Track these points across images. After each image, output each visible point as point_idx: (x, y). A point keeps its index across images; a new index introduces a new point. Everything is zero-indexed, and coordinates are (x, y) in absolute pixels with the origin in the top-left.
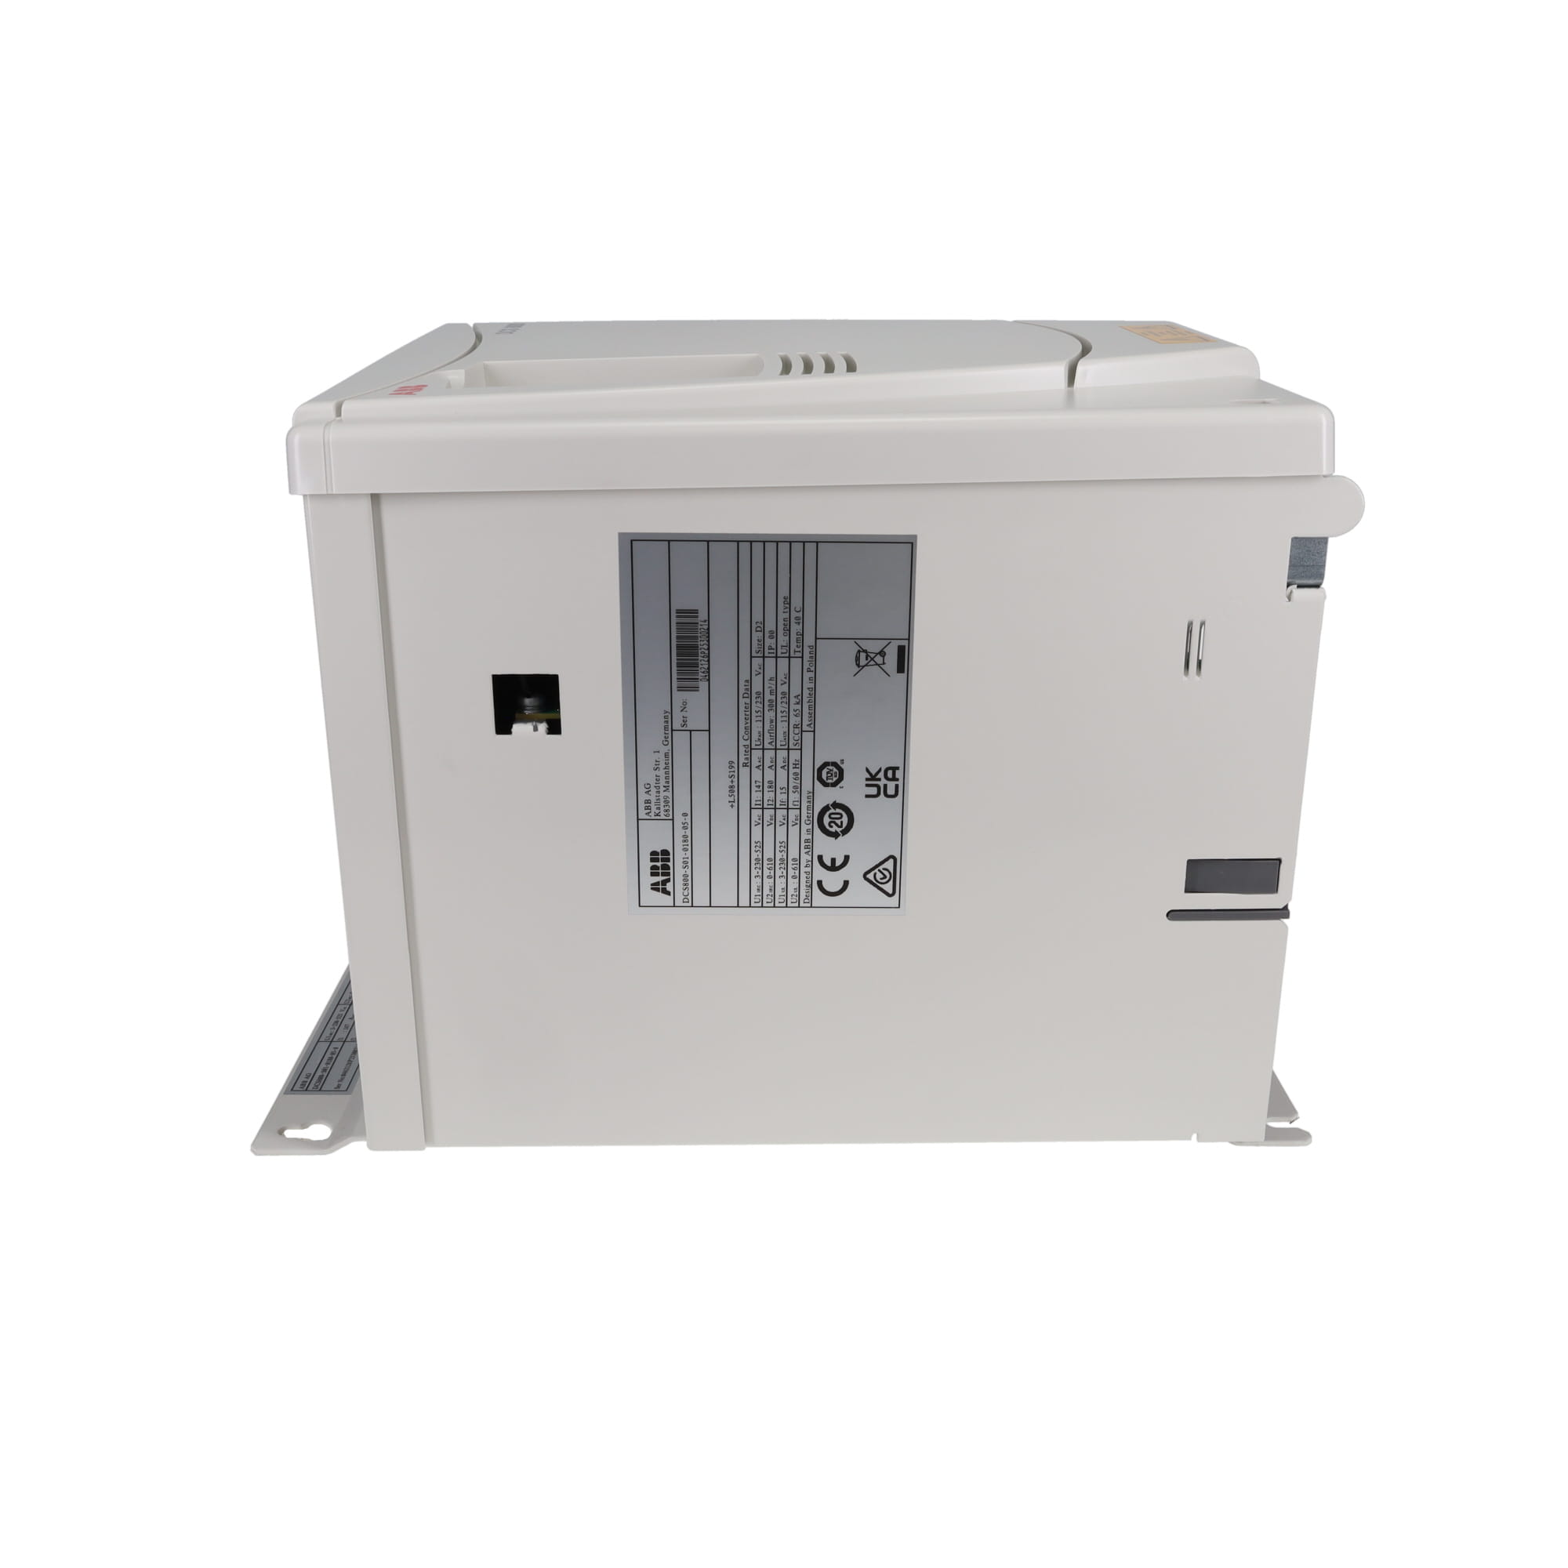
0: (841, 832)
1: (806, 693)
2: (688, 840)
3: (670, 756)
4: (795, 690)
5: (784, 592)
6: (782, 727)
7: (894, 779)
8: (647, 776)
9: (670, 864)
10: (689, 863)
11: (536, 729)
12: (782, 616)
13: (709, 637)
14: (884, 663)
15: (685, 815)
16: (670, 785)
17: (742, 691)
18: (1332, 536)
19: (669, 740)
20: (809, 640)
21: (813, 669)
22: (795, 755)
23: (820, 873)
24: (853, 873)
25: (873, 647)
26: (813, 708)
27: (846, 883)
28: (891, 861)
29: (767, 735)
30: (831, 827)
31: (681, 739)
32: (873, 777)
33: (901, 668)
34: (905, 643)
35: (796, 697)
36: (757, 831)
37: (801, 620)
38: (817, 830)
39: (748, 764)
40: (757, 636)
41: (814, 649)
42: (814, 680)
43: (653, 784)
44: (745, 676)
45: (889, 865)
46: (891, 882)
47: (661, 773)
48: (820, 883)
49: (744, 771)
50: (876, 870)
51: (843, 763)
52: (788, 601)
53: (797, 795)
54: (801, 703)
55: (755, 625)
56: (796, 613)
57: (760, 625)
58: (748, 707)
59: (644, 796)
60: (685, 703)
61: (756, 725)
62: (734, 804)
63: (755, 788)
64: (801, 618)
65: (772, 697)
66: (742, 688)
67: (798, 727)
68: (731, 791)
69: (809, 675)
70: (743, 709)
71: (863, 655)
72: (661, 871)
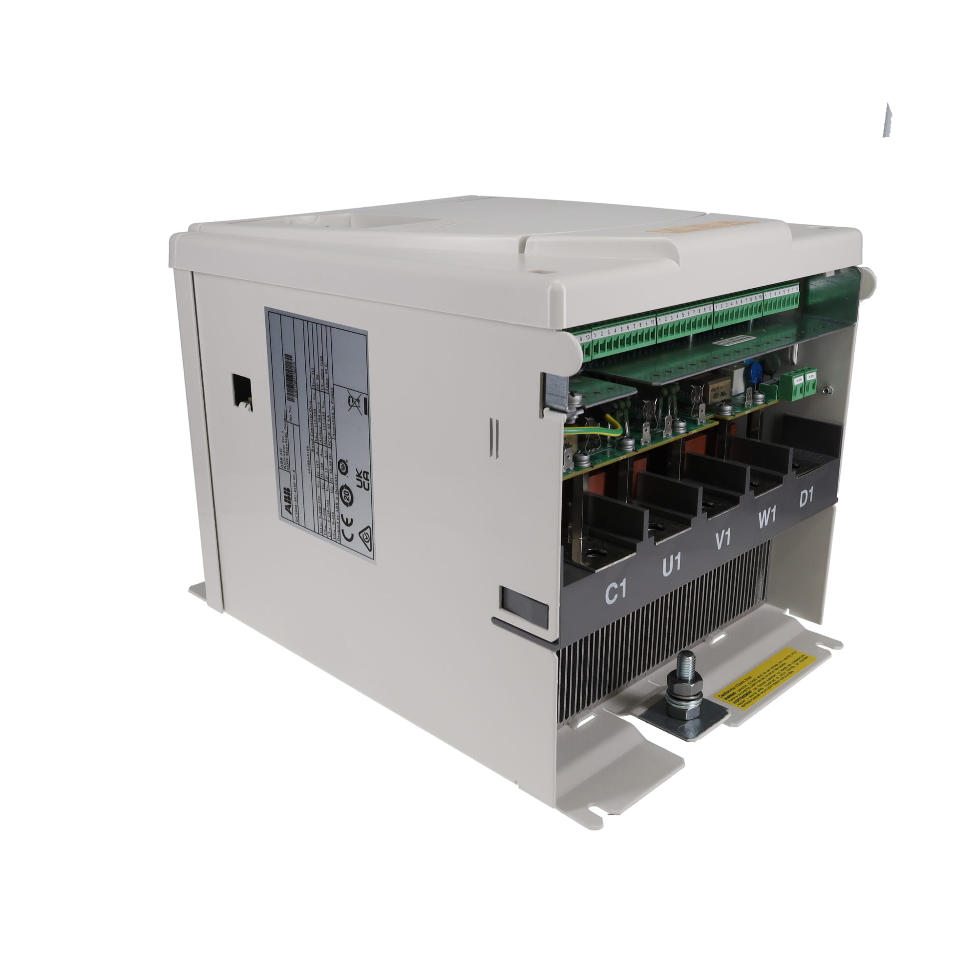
0: (349, 503)
1: (331, 416)
2: (296, 485)
3: (287, 435)
4: (328, 412)
5: (320, 354)
6: (324, 431)
7: (367, 479)
8: (281, 446)
9: (290, 497)
10: (296, 496)
11: (246, 406)
12: (321, 367)
13: (297, 373)
14: (359, 407)
15: (294, 471)
16: (288, 453)
17: (309, 408)
19: (286, 428)
20: (331, 385)
21: (333, 402)
22: (329, 451)
23: (343, 526)
24: (355, 529)
25: (355, 395)
26: (334, 425)
27: (353, 536)
28: (369, 529)
29: (319, 436)
30: (345, 499)
31: (290, 428)
32: (359, 475)
33: (367, 411)
34: (366, 396)
35: (328, 416)
36: (319, 490)
37: (328, 374)
39: (313, 451)
40: (313, 375)
41: (333, 389)
42: (334, 408)
43: (282, 449)
44: (310, 400)
45: (368, 531)
46: (370, 542)
47: (285, 445)
48: (343, 531)
49: (312, 454)
50: (363, 533)
52: (322, 357)
53: (332, 475)
54: (329, 420)
55: (311, 371)
56: (325, 368)
57: (313, 370)
58: (312, 417)
59: (280, 456)
60: (290, 408)
61: (315, 428)
62: (310, 470)
63: (316, 466)
64: (327, 370)
65: (320, 414)
66: (309, 405)
67: (330, 434)
68: (308, 464)
69: (332, 405)
70: (310, 418)
71: (351, 399)
72: (288, 499)
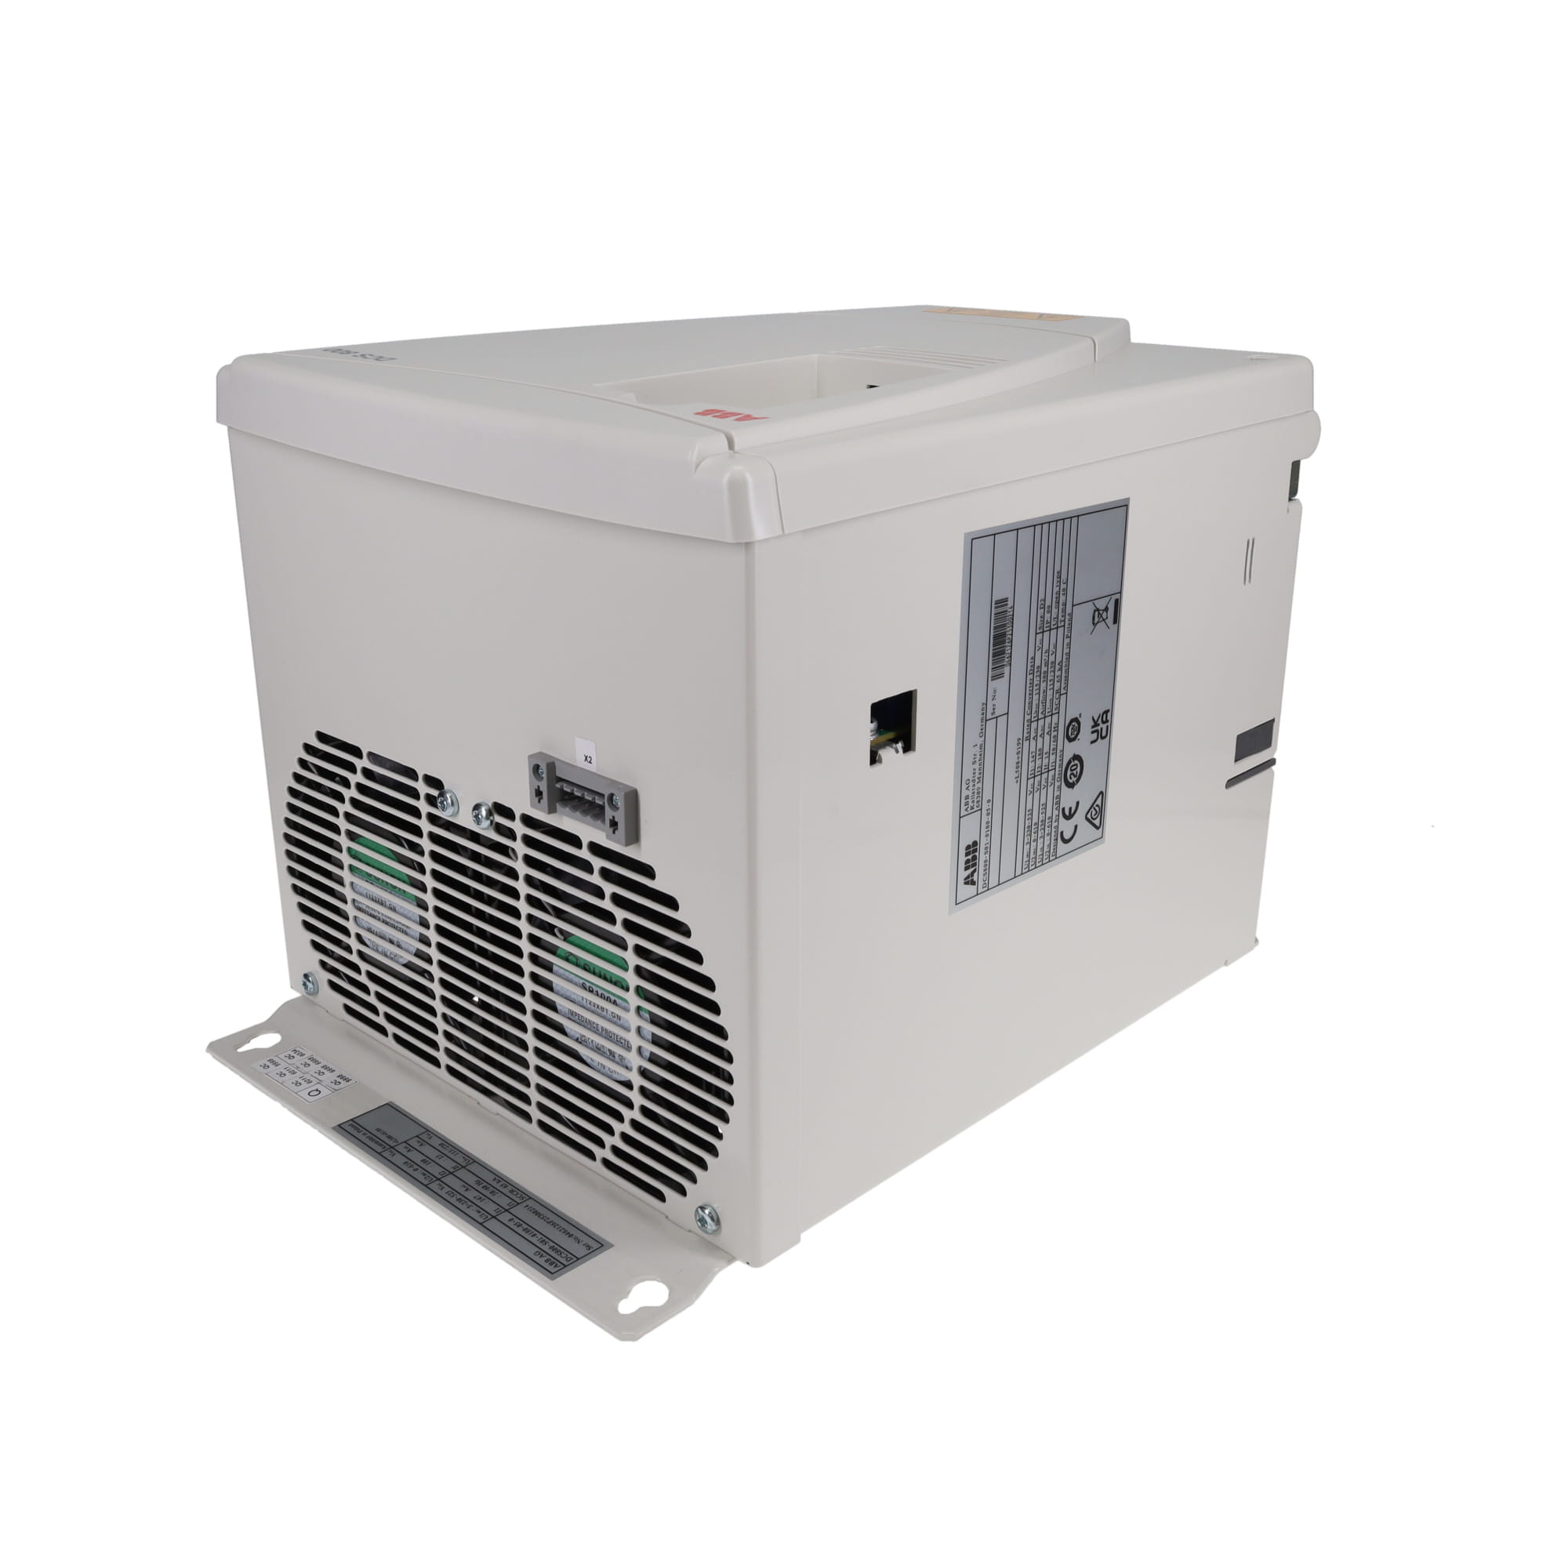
0: (1076, 781)
1: (1064, 660)
2: (989, 835)
3: (983, 747)
4: (1059, 659)
5: (1057, 569)
6: (1050, 693)
7: (1106, 721)
8: (968, 771)
9: (977, 854)
10: (988, 850)
11: (897, 751)
12: (1055, 590)
13: (1013, 622)
14: (1106, 619)
15: (988, 801)
16: (981, 779)
17: (1029, 669)
18: (1303, 459)
19: (983, 731)
20: (1069, 605)
21: (1069, 635)
22: (1055, 718)
23: (1062, 824)
24: (1080, 816)
25: (1102, 605)
26: (1067, 671)
27: (1076, 827)
28: (1100, 796)
29: (1040, 706)
30: (1071, 778)
31: (991, 724)
32: (1095, 723)
33: (1115, 620)
34: (1119, 596)
35: (1059, 663)
36: (1030, 798)
37: (1066, 594)
38: (1063, 783)
39: (1028, 739)
40: (1041, 612)
41: (1071, 614)
42: (1069, 645)
43: (971, 778)
44: (1031, 655)
45: (1099, 800)
46: (1099, 818)
47: (977, 766)
48: (1062, 834)
49: (1026, 744)
50: (1092, 808)
51: (1080, 717)
52: (1060, 573)
53: (1054, 756)
54: (1061, 669)
55: (1040, 603)
56: (1063, 586)
57: (1043, 602)
58: (1032, 684)
59: (965, 793)
60: (995, 691)
61: (1035, 697)
62: (1019, 778)
63: (1031, 759)
64: (1066, 590)
65: (1046, 669)
66: (1029, 664)
67: (1058, 692)
68: (1017, 767)
69: (1067, 641)
70: (1028, 685)
71: (1097, 613)
72: (971, 864)
